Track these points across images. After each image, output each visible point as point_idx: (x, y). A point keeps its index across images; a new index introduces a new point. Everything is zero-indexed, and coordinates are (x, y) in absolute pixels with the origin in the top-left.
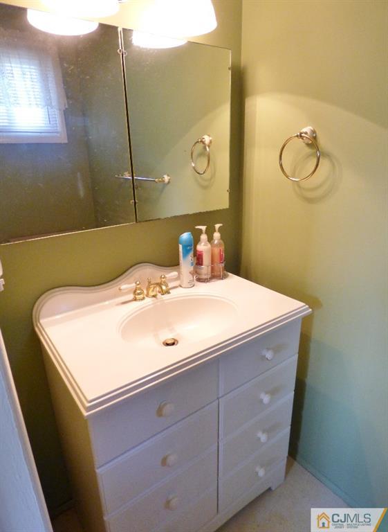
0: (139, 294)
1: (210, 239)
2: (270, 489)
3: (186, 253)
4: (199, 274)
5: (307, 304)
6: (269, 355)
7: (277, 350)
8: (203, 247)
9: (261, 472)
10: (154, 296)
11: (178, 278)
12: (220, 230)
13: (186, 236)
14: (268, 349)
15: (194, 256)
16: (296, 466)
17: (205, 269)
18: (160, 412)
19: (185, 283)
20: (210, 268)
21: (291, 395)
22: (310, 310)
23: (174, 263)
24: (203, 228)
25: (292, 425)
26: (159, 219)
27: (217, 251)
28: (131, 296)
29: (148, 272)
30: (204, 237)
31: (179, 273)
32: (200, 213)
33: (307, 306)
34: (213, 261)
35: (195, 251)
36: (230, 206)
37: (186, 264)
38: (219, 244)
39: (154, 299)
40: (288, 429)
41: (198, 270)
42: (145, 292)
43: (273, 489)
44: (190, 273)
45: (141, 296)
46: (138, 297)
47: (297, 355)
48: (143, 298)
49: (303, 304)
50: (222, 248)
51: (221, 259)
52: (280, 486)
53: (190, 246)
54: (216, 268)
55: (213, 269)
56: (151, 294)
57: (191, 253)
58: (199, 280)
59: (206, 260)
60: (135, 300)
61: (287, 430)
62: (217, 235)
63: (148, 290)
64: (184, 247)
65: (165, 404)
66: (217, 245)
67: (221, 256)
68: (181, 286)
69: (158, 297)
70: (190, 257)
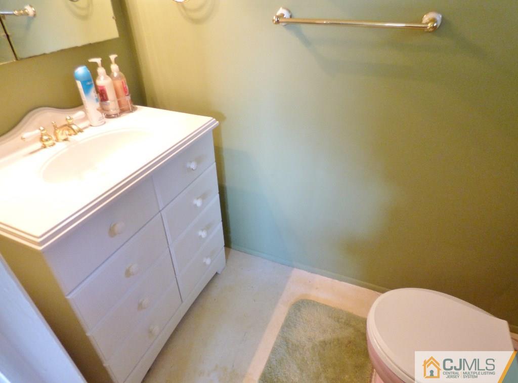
0: (47, 140)
1: (109, 72)
2: (217, 273)
3: (87, 89)
4: (108, 111)
5: (214, 118)
6: (193, 166)
7: (199, 160)
8: (103, 80)
9: (208, 261)
10: (66, 140)
11: (86, 118)
12: (116, 61)
13: (81, 71)
14: (191, 162)
15: (97, 92)
16: (232, 252)
17: (112, 104)
18: (112, 233)
19: (95, 122)
20: (117, 102)
21: (217, 197)
22: (217, 122)
23: (77, 103)
24: (98, 60)
25: (223, 221)
26: (44, 54)
27: (119, 83)
28: (39, 145)
29: (49, 116)
30: (101, 71)
31: (86, 112)
32: (90, 44)
33: (214, 119)
34: (118, 96)
35: (96, 86)
36: (120, 36)
37: (91, 101)
38: (119, 77)
39: (65, 142)
40: (221, 224)
41: (105, 107)
42: (54, 138)
43: (219, 273)
44: (98, 110)
45: (50, 142)
46: (46, 143)
47: (215, 163)
48: (53, 144)
49: (211, 118)
50: (124, 80)
51: (126, 92)
52: (224, 269)
53: (89, 81)
54: (123, 102)
55: (119, 103)
56: (61, 137)
57: (93, 89)
58: (108, 116)
59: (111, 94)
60: (45, 147)
61: (220, 226)
62: (114, 67)
63: (55, 134)
64: (83, 83)
65: (114, 225)
66: (117, 78)
67: (124, 89)
68: (91, 126)
69: (69, 139)
70: (93, 93)
